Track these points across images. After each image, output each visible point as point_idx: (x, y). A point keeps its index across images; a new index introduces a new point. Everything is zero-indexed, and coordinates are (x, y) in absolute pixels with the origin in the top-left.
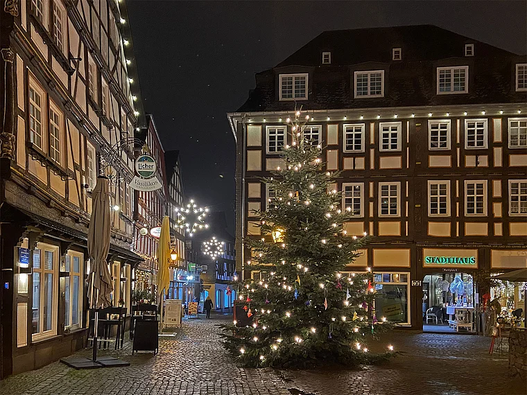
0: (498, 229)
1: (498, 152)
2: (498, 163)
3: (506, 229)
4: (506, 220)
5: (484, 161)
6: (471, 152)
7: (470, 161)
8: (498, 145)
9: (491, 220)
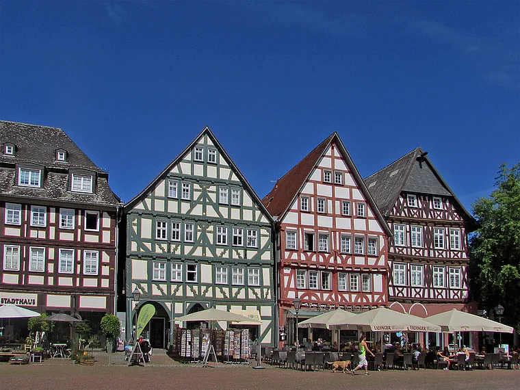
0: (51, 281)
1: (52, 229)
2: (52, 237)
3: (56, 281)
4: (56, 275)
5: (42, 235)
6: (34, 228)
7: (33, 234)
8: (52, 225)
9: (46, 274)
